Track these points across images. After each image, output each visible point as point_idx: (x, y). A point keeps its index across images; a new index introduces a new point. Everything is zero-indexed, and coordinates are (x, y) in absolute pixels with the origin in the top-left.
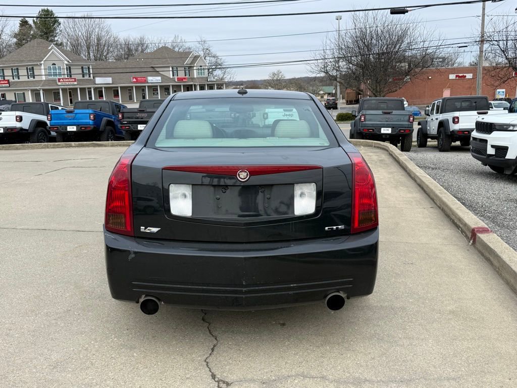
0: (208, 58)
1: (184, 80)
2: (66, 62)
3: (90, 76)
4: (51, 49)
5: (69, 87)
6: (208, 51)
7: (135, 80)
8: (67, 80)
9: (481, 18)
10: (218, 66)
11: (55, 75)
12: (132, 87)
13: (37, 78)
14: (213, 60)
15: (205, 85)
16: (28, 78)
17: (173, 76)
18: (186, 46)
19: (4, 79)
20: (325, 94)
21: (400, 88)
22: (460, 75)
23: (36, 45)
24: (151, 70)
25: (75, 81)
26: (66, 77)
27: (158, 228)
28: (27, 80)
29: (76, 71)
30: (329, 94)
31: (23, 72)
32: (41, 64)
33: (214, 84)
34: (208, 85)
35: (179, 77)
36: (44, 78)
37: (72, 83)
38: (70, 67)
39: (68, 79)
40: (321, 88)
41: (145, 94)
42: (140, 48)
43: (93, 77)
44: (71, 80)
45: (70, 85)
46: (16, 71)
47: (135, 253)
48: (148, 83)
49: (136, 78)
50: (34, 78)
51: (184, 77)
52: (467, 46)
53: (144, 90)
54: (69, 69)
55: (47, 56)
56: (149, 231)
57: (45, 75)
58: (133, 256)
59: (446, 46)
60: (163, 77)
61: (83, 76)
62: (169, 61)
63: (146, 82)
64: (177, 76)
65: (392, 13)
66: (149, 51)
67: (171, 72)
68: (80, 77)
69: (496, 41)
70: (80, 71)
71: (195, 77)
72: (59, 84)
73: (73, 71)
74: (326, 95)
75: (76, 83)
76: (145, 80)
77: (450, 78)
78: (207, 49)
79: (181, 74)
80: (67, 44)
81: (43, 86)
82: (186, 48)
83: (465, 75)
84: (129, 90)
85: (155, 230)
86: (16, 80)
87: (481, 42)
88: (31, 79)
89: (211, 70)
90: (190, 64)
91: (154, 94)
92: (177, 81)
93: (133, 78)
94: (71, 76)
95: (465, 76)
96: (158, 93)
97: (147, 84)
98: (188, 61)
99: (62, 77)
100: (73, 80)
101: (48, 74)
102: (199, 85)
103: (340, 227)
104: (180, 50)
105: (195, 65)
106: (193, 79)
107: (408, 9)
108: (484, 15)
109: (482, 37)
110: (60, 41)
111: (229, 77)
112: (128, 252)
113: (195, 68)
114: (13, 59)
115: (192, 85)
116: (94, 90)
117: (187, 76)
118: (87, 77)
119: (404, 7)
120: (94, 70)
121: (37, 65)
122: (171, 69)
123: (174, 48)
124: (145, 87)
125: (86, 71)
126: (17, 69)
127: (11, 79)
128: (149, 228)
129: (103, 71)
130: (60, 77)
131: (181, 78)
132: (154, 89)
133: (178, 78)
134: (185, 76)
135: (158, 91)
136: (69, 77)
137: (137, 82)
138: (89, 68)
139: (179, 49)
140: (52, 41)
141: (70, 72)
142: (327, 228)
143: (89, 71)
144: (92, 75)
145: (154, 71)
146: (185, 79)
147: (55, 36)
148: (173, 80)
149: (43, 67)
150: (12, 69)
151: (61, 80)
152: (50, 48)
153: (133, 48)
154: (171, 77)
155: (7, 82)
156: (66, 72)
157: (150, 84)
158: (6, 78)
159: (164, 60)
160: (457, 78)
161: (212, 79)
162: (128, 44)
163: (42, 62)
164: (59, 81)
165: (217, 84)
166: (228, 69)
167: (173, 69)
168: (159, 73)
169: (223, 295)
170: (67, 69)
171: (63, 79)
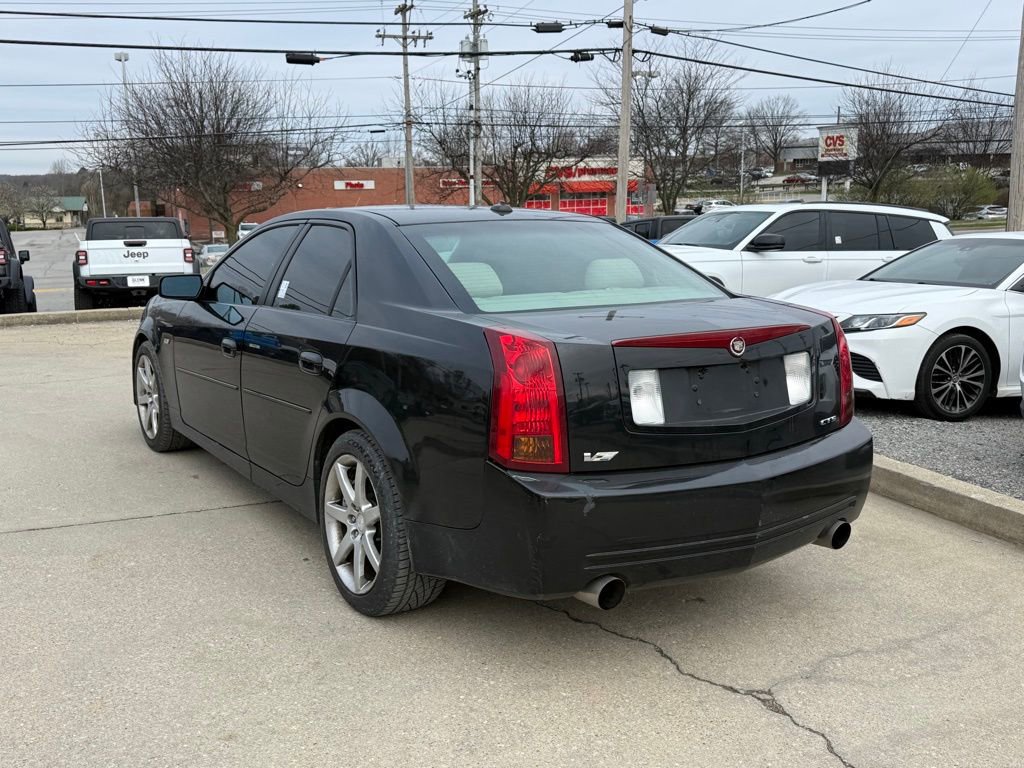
9: (402, 81)
20: (65, 213)
21: (272, 204)
22: (354, 182)
27: (616, 450)
30: (75, 213)
40: (57, 199)
47: (596, 500)
52: (383, 131)
56: (599, 459)
58: (592, 505)
59: (350, 129)
65: (290, 61)
69: (427, 124)
74: (69, 216)
77: (336, 188)
83: (361, 182)
85: (608, 455)
87: (408, 124)
95: (362, 185)
107: (318, 55)
108: (406, 76)
109: (408, 115)
112: (582, 501)
119: (312, 52)
128: (598, 454)
160: (349, 188)
169: (727, 550)
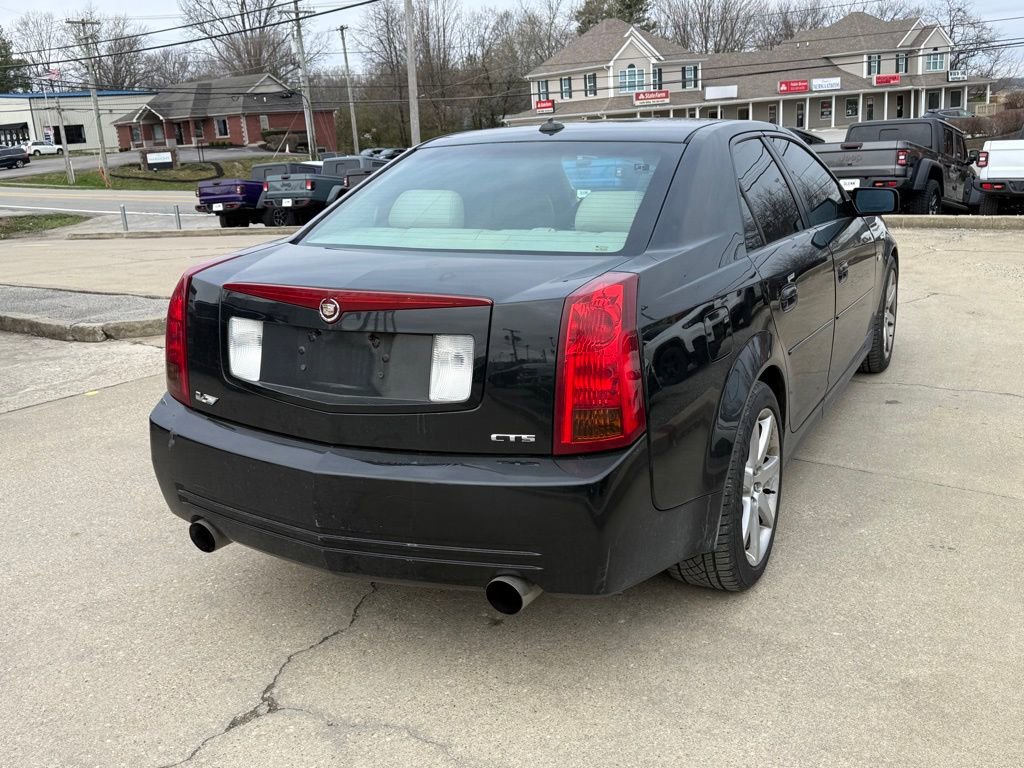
0: (959, 30)
1: (892, 82)
2: (654, 61)
3: (696, 86)
4: (628, 37)
5: (654, 108)
6: (961, 14)
7: (784, 87)
8: (653, 96)
10: (982, 44)
11: (632, 86)
12: (778, 102)
13: (601, 95)
14: (972, 32)
15: (940, 89)
16: (586, 95)
17: (869, 73)
18: (912, 8)
19: (548, 98)
23: (604, 31)
24: (823, 63)
25: (666, 97)
26: (652, 90)
28: (585, 98)
29: (672, 75)
31: (578, 84)
32: (609, 68)
33: (963, 88)
34: (947, 89)
35: (881, 75)
36: (611, 94)
37: (660, 101)
38: (660, 70)
39: (654, 93)
41: (803, 115)
42: (810, 20)
43: (703, 87)
44: (659, 96)
45: (656, 105)
46: (567, 82)
48: (811, 91)
49: (786, 84)
50: (595, 94)
51: (894, 74)
53: (802, 108)
54: (659, 73)
55: (621, 51)
57: (614, 88)
60: (845, 76)
61: (684, 86)
62: (863, 43)
63: (807, 89)
64: (879, 73)
66: (827, 24)
67: (865, 65)
68: (678, 88)
70: (679, 76)
71: (920, 72)
72: (637, 103)
73: (665, 78)
75: (667, 101)
76: (806, 86)
78: (959, 10)
79: (888, 68)
80: (667, 23)
81: (607, 109)
82: (912, 12)
84: (771, 109)
86: (567, 99)
88: (591, 96)
89: (960, 55)
90: (912, 46)
91: (822, 114)
92: (875, 84)
93: (781, 84)
94: (660, 88)
96: (830, 113)
97: (808, 95)
98: (906, 40)
99: (645, 89)
100: (664, 95)
101: (619, 85)
102: (927, 91)
103: (524, 437)
104: (896, 17)
105: (922, 47)
106: (914, 78)
110: (654, 18)
111: (1006, 68)
113: (921, 53)
114: (565, 61)
115: (909, 92)
116: (700, 111)
117: (902, 73)
118: (690, 88)
120: (707, 72)
121: (602, 69)
122: (865, 58)
123: (883, 13)
124: (804, 100)
125: (690, 75)
126: (570, 79)
127: (556, 98)
129: (723, 73)
130: (641, 91)
131: (884, 78)
132: (823, 103)
133: (878, 78)
134: (897, 71)
135: (830, 106)
136: (657, 90)
137: (789, 91)
138: (696, 69)
139: (895, 15)
140: (639, 21)
141: (660, 79)
142: (494, 437)
143: (696, 76)
144: (700, 83)
145: (829, 66)
146: (894, 78)
147: (646, 10)
148: (868, 82)
149: (611, 73)
150: (561, 80)
151: (642, 96)
152: (626, 35)
153: (795, 19)
154: (865, 76)
155: (550, 104)
156: (652, 80)
157: (816, 94)
158: (551, 97)
159: (853, 42)
161: (960, 76)
162: (787, 12)
163: (611, 64)
164: (637, 99)
165: (969, 86)
166: (1007, 51)
167: (869, 58)
168: (839, 70)
170: (654, 73)
171: (644, 94)
